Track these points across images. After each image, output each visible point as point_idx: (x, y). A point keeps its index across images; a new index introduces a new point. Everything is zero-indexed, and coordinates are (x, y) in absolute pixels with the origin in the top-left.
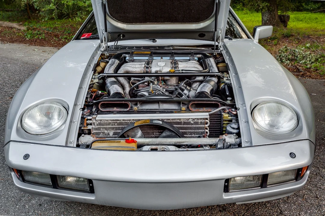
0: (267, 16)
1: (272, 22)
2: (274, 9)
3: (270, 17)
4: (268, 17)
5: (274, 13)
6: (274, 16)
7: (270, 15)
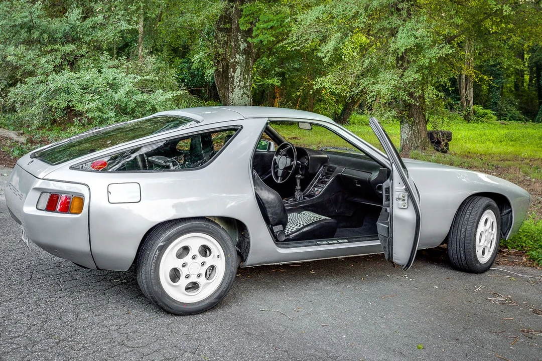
0: (407, 132)
1: (414, 142)
2: (419, 122)
3: (411, 134)
4: (408, 134)
5: (418, 128)
6: (418, 132)
7: (411, 130)
